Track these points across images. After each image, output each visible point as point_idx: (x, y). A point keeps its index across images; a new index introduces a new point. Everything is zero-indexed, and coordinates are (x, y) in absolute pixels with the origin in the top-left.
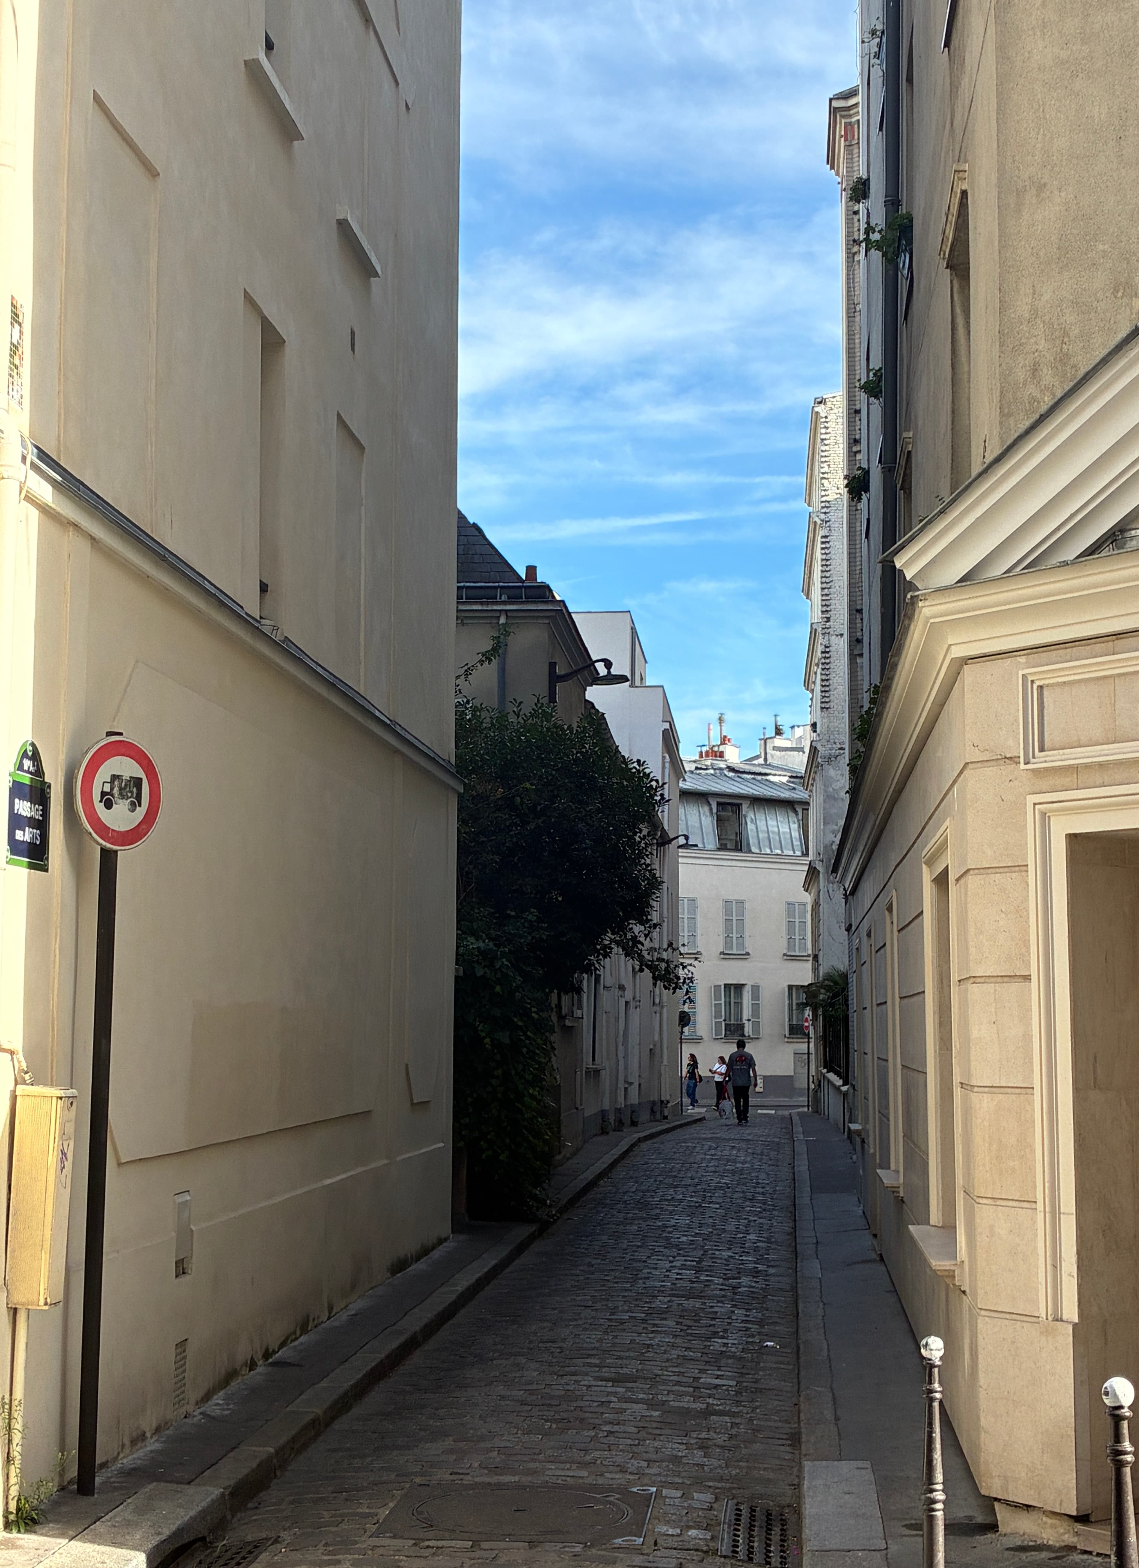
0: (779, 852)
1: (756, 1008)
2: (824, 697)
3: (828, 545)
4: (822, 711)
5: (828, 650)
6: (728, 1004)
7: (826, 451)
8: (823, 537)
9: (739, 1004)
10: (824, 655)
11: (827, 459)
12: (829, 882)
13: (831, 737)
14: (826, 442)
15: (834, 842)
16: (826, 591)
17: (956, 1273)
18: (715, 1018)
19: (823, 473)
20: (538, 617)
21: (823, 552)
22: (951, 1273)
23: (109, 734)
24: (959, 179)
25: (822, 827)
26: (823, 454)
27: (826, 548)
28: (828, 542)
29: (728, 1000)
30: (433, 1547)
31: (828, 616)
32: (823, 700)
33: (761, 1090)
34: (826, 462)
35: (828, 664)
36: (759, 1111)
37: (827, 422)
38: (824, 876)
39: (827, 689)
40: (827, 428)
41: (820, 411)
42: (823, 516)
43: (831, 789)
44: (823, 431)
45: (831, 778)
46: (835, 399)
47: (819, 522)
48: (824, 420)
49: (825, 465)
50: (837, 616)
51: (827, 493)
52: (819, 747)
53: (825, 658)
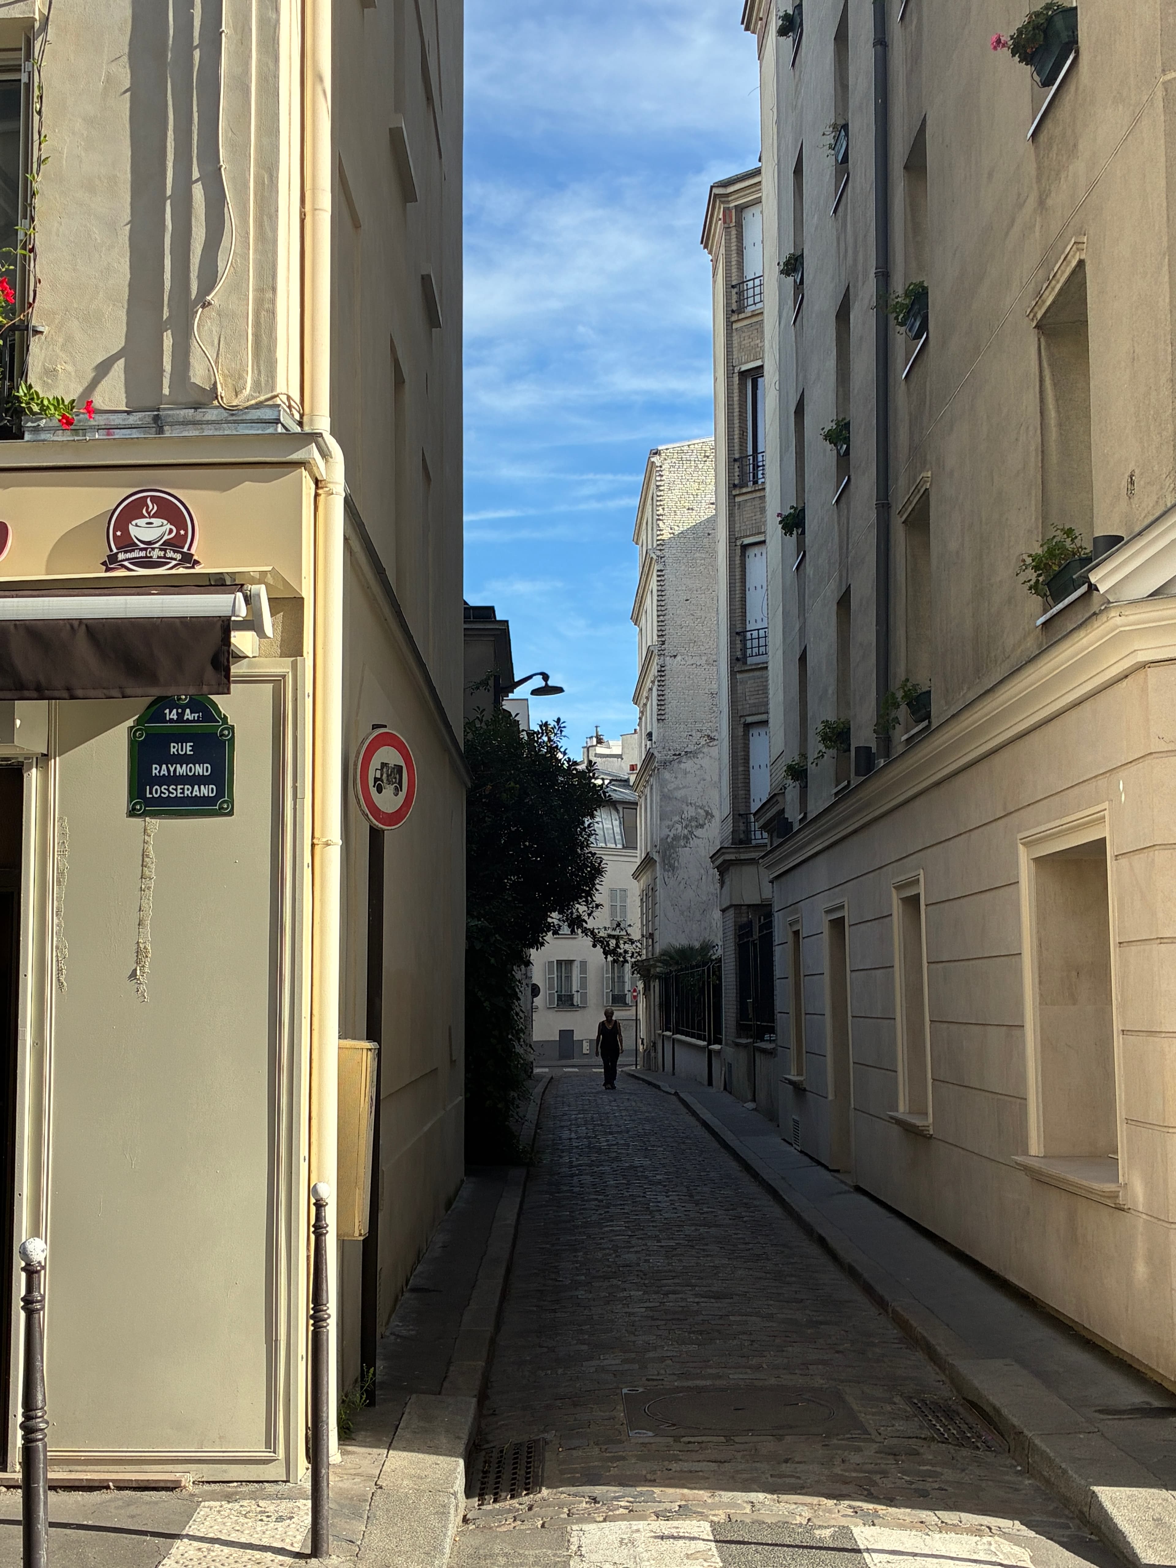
0: (603, 845)
1: (583, 981)
2: (659, 710)
3: (663, 578)
4: (658, 722)
5: (663, 669)
6: (560, 978)
7: (660, 496)
8: (658, 571)
9: (569, 978)
10: (660, 674)
11: (662, 503)
12: (664, 871)
13: (667, 745)
14: (661, 488)
15: (669, 835)
16: (662, 618)
17: (1120, 1194)
18: (549, 990)
19: (658, 515)
20: (481, 635)
21: (659, 584)
22: (1116, 1194)
23: (375, 727)
24: (1078, 249)
25: (658, 822)
26: (659, 499)
27: (661, 580)
28: (663, 576)
29: (559, 974)
30: (694, 1443)
31: (663, 639)
32: (659, 713)
33: (588, 1052)
34: (661, 505)
35: (663, 681)
36: (594, 1070)
37: (661, 471)
38: (660, 865)
39: (662, 703)
40: (662, 476)
41: (656, 461)
42: (658, 553)
43: (666, 790)
44: (658, 478)
45: (667, 780)
46: (668, 451)
47: (655, 557)
48: (658, 469)
49: (660, 508)
50: (671, 639)
51: (662, 533)
52: (656, 754)
53: (661, 676)
